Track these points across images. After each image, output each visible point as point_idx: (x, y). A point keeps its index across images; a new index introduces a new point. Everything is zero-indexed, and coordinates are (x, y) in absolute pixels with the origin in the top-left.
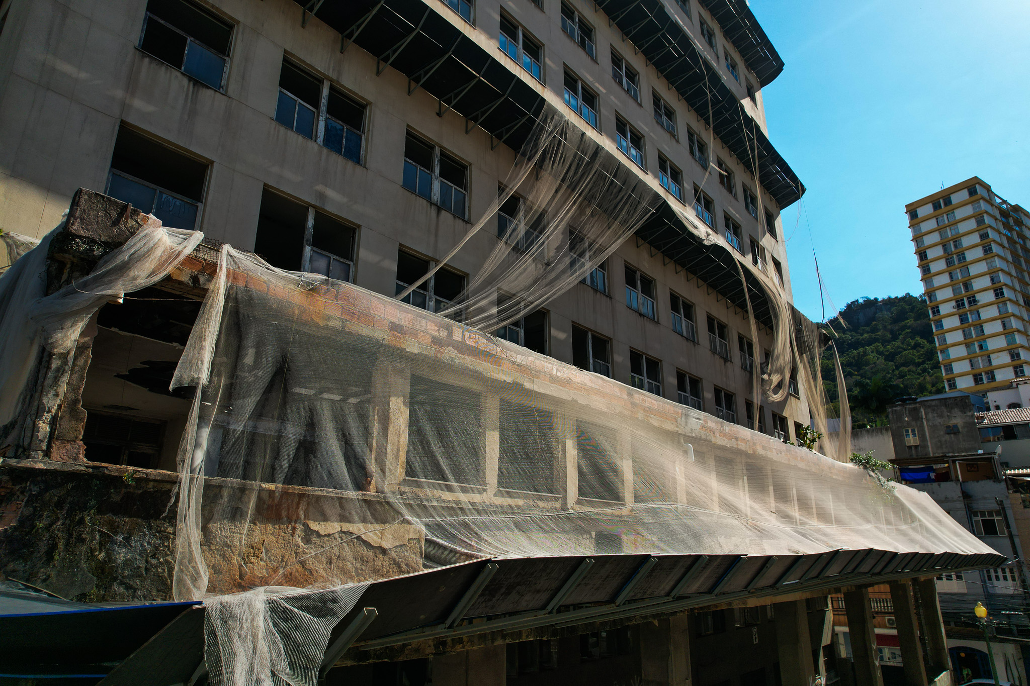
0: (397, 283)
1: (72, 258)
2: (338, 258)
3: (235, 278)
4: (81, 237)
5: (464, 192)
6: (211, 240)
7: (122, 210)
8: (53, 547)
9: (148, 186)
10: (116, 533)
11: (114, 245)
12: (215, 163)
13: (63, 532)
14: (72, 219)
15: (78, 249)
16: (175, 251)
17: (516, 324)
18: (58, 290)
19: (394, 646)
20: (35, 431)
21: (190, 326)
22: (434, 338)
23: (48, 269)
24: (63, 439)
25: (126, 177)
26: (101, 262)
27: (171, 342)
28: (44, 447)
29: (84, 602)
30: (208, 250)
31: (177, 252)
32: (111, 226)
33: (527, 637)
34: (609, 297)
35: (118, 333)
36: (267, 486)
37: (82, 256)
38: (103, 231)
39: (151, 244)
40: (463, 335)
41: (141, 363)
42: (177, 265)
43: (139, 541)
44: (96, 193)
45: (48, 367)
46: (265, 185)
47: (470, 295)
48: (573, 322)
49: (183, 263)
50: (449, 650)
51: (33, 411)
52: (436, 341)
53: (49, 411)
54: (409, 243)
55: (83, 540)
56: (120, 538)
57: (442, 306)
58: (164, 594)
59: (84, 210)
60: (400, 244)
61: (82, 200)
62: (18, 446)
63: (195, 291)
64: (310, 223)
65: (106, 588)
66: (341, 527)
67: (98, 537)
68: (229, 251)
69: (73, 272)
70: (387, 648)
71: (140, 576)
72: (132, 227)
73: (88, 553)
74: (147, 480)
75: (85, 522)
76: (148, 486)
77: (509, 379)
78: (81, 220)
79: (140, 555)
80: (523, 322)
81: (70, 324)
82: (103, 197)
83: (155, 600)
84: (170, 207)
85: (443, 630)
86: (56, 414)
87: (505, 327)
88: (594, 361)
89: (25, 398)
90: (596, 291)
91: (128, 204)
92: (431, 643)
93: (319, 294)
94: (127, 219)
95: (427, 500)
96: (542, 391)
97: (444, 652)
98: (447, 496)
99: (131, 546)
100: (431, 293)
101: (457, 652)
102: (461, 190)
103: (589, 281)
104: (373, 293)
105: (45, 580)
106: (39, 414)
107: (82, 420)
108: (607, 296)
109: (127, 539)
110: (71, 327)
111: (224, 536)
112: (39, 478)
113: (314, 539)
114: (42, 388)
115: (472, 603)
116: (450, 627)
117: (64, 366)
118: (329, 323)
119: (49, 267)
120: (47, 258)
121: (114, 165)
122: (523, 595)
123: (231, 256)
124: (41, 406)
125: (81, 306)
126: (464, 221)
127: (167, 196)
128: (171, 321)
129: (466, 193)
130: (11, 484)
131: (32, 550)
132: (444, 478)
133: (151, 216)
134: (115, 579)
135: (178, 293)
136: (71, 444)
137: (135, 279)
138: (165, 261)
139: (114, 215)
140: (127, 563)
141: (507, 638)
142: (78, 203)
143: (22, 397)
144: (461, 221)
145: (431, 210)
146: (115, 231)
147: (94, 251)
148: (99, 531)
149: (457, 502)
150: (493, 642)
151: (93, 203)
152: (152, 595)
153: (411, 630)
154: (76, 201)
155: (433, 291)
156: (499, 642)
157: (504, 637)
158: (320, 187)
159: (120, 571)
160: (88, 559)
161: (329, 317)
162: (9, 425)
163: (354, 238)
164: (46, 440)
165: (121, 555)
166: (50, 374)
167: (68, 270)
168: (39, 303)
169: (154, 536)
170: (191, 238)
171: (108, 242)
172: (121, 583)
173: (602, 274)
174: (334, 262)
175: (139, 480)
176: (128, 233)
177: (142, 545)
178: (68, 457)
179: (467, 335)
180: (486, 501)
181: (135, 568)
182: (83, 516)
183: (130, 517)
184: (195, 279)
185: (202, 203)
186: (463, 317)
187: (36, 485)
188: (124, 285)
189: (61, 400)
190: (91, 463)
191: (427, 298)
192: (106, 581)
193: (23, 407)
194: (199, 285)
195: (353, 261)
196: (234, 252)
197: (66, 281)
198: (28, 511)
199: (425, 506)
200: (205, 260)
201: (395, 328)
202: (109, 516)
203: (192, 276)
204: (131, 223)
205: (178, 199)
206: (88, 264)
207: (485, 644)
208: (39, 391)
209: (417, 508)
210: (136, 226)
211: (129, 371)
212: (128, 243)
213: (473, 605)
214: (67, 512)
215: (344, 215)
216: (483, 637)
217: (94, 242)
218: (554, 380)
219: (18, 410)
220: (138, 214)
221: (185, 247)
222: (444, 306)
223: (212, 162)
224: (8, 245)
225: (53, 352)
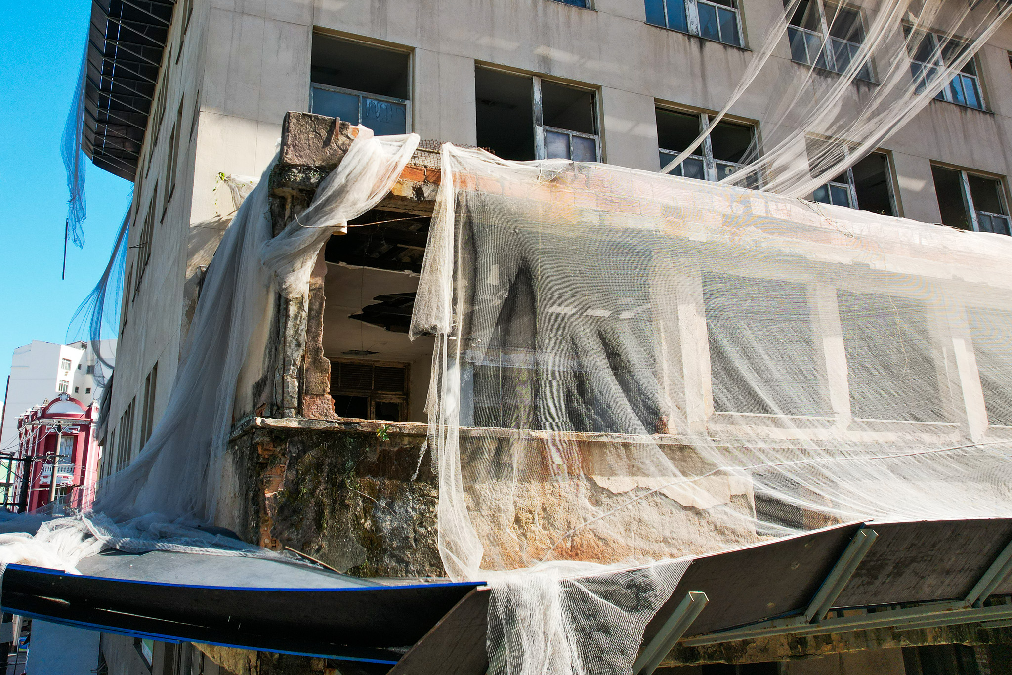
0: (660, 152)
1: (291, 191)
2: (578, 134)
3: (463, 182)
4: (295, 166)
5: (732, 10)
6: (428, 142)
7: (330, 127)
8: (319, 515)
9: (350, 94)
10: (379, 498)
11: (328, 169)
12: (416, 50)
13: (326, 497)
14: (285, 148)
15: (296, 179)
16: (392, 162)
17: (841, 178)
18: (283, 229)
19: (730, 642)
20: (285, 388)
21: (422, 249)
22: (725, 217)
23: (271, 208)
24: (312, 394)
25: (327, 89)
26: (319, 189)
27: (402, 270)
28: (296, 404)
29: (359, 577)
30: (427, 154)
31: (394, 163)
32: (323, 147)
33: (935, 639)
34: (990, 112)
35: (347, 268)
36: (537, 435)
37: (300, 187)
38: (316, 155)
39: (365, 160)
40: (767, 206)
41: (375, 299)
42: (397, 178)
43: (403, 507)
44: (304, 114)
45: (287, 316)
46: (477, 62)
47: (765, 150)
48: (931, 161)
49: (402, 176)
50: (811, 652)
51: (280, 366)
52: (728, 220)
53: (294, 364)
54: (667, 96)
55: (347, 506)
56: (383, 504)
57: (727, 172)
58: (438, 570)
59: (295, 136)
60: (656, 100)
61: (291, 125)
62: (272, 405)
63: (421, 206)
64: (537, 96)
65: (377, 561)
66: (638, 483)
67: (361, 503)
68: (452, 151)
69: (294, 206)
70: (721, 644)
71: (410, 547)
72: (343, 144)
73: (354, 521)
74: (401, 435)
75: (346, 486)
76: (403, 443)
77: (846, 260)
78: (293, 147)
79: (406, 523)
80: (851, 175)
81: (300, 265)
82: (310, 116)
83: (430, 576)
84: (376, 113)
85: (804, 625)
86: (302, 366)
87: (825, 187)
88: (978, 215)
89: (270, 352)
90: (964, 108)
91: (336, 119)
92: (785, 642)
93: (564, 183)
94: (337, 136)
95: (749, 441)
96: (900, 270)
97: (805, 655)
98: (777, 434)
99: (396, 513)
100: (709, 156)
101: (825, 655)
102: (728, 8)
103: (949, 96)
104: (634, 171)
105: (318, 551)
106: (285, 369)
107: (326, 370)
108: (984, 113)
109: (390, 505)
110: (302, 267)
111: (495, 499)
112: (296, 438)
113: (604, 499)
114: (285, 339)
115: (843, 587)
116: (814, 621)
117: (301, 312)
118: (583, 219)
119: (272, 205)
120: (269, 196)
121: (314, 79)
122: (923, 577)
123: (453, 156)
124: (287, 359)
125: (308, 243)
126: (740, 49)
127: (372, 100)
128: (399, 245)
129: (736, 11)
130: (272, 446)
131: (301, 517)
132: (766, 410)
133: (361, 127)
134: (385, 551)
135: (402, 211)
136: (320, 399)
137: (354, 203)
138: (384, 176)
139: (324, 134)
140: (395, 532)
141: (902, 638)
142: (288, 129)
143: (267, 350)
144: (735, 51)
145: (690, 45)
146: (328, 151)
147: (311, 179)
148: (361, 496)
149: (794, 442)
150: (879, 644)
151: (302, 126)
152: (425, 570)
153: (757, 622)
154: (286, 127)
155: (711, 153)
156: (889, 645)
157: (896, 637)
158: (541, 50)
159: (388, 542)
160: (355, 528)
161: (581, 212)
162: (261, 381)
163: (594, 104)
164: (297, 396)
165: (387, 524)
166: (289, 323)
167: (290, 204)
168: (268, 246)
169: (418, 500)
170: (406, 143)
171: (322, 166)
172: (392, 556)
173: (970, 80)
174: (575, 140)
175: (392, 436)
176: (340, 152)
177: (407, 511)
178: (320, 413)
179: (772, 206)
180: (837, 437)
181: (403, 539)
182: (343, 480)
183: (390, 479)
184: (419, 191)
185: (409, 100)
186: (760, 182)
187: (294, 446)
188: (345, 212)
189: (303, 350)
190: (342, 419)
191: (705, 164)
192: (377, 553)
193: (270, 361)
194: (424, 197)
195: (598, 135)
196: (458, 151)
197: (289, 217)
198: (291, 475)
199: (747, 449)
200: (426, 167)
201: (669, 211)
202: (368, 478)
203: (414, 189)
204: (342, 139)
205: (383, 101)
206: (308, 194)
207: (868, 646)
208: (282, 342)
209: (736, 452)
210: (348, 141)
211: (363, 310)
212: (343, 163)
213: (844, 590)
214: (328, 475)
215: (578, 77)
216: (861, 636)
217: (309, 168)
218: (917, 251)
219: (266, 365)
220: (347, 128)
221: (402, 156)
222: (730, 170)
223: (413, 50)
224: (232, 189)
225: (288, 298)
